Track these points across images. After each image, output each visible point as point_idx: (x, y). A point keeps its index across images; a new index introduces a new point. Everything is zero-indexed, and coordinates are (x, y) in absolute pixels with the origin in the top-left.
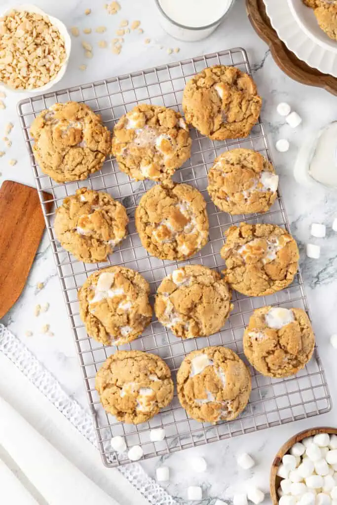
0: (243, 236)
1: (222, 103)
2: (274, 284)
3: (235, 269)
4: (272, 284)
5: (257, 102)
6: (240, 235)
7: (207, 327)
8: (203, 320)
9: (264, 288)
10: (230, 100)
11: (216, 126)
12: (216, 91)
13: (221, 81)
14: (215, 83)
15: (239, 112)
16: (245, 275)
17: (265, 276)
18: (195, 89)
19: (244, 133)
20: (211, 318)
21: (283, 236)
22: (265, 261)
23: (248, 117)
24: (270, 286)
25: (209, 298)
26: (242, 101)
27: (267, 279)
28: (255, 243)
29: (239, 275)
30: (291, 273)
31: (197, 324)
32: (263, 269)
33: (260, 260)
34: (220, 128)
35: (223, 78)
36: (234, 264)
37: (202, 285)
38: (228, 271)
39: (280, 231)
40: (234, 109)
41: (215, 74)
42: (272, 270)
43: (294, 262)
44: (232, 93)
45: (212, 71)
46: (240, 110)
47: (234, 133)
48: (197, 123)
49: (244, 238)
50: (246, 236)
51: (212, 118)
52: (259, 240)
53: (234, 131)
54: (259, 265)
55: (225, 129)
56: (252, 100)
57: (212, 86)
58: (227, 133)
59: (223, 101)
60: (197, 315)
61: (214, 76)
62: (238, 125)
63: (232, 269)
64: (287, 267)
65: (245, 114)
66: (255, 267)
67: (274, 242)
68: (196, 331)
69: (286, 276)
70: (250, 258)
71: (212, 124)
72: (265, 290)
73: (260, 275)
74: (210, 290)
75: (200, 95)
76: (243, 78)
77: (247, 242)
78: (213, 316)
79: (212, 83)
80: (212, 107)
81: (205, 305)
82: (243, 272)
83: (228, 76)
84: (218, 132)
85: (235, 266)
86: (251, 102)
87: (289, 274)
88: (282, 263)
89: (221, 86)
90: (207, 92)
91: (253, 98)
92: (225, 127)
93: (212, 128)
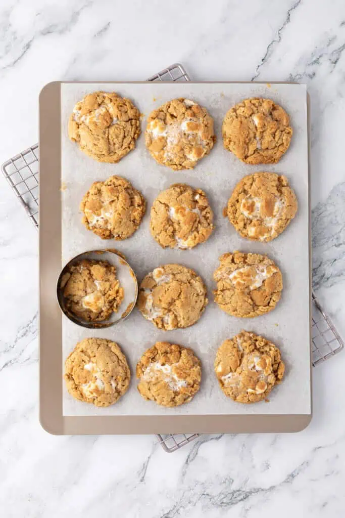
0: (235, 262)
1: (257, 130)
2: (257, 309)
3: (225, 292)
4: (255, 308)
5: (289, 133)
6: (233, 261)
7: (185, 320)
8: (181, 313)
9: (248, 311)
10: (264, 129)
11: (251, 152)
12: (253, 121)
13: (258, 112)
14: (253, 113)
15: (271, 141)
16: (233, 298)
17: (250, 301)
18: (234, 117)
19: (275, 159)
20: (189, 311)
21: (271, 267)
22: (252, 288)
23: (279, 146)
24: (254, 311)
25: (186, 293)
26: (275, 132)
27: (252, 303)
28: (245, 269)
29: (228, 297)
30: (274, 301)
31: (176, 316)
32: (249, 294)
33: (248, 287)
34: (254, 153)
35: (261, 109)
36: (224, 287)
37: (180, 282)
38: (219, 292)
39: (268, 262)
40: (268, 138)
41: (254, 104)
42: (257, 296)
43: (278, 292)
44: (266, 124)
45: (251, 102)
46: (273, 139)
47: (265, 158)
48: (234, 147)
49: (235, 264)
50: (238, 262)
51: (247, 144)
52: (249, 267)
53: (266, 157)
54: (246, 290)
55: (259, 155)
56: (284, 130)
57: (251, 116)
58: (260, 158)
59: (258, 129)
60: (176, 308)
61: (252, 106)
62: (270, 152)
63: (222, 291)
64: (272, 294)
65: (277, 143)
66: (243, 293)
67: (263, 271)
68: (175, 323)
69: (269, 303)
70: (239, 284)
71: (247, 150)
72: (249, 313)
73: (246, 299)
74: (188, 287)
75: (239, 123)
76: (278, 111)
77: (238, 268)
78: (190, 309)
79: (250, 113)
80: (249, 133)
81: (183, 300)
82: (231, 294)
83: (265, 107)
84: (252, 156)
85: (225, 288)
86: (283, 133)
87: (272, 301)
88: (267, 290)
89: (258, 117)
90: (246, 121)
91: (285, 129)
92: (259, 153)
93: (246, 153)
